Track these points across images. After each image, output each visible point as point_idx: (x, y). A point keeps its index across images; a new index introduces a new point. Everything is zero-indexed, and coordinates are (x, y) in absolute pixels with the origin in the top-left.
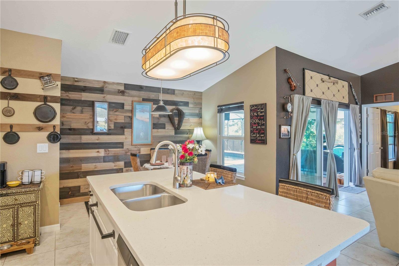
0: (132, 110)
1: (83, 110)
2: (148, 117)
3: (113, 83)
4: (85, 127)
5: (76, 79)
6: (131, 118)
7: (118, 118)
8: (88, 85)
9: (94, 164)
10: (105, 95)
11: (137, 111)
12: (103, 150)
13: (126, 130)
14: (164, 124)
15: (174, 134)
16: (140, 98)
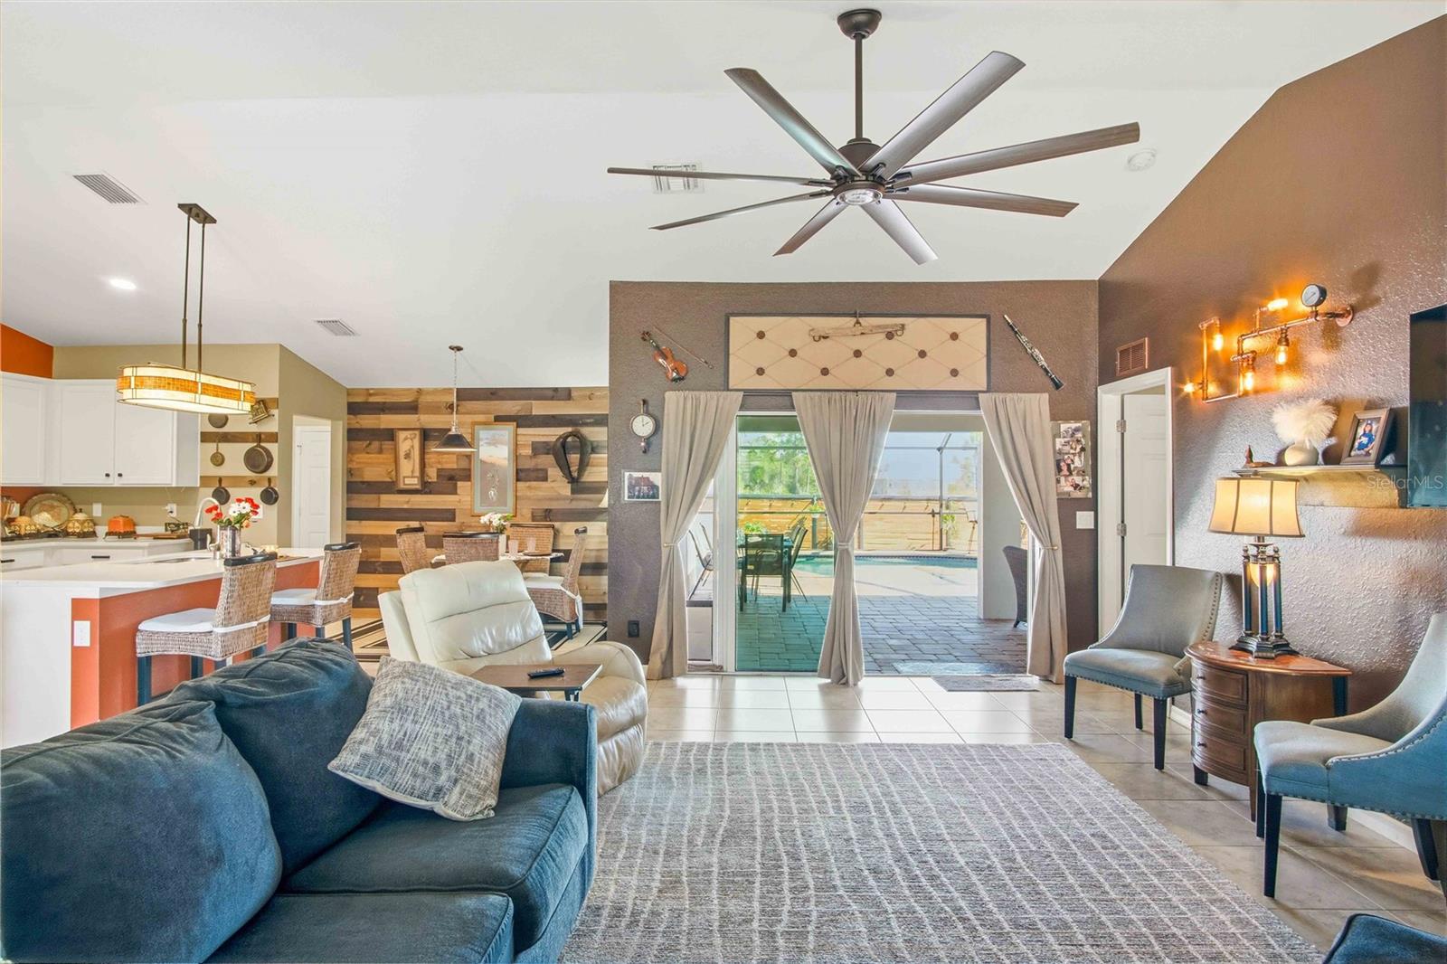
0: (472, 441)
1: (381, 447)
2: (507, 456)
3: (435, 392)
4: (388, 479)
5: (371, 391)
6: (470, 458)
7: (445, 460)
8: (392, 399)
10: (418, 416)
11: (481, 443)
13: (459, 484)
14: (546, 471)
15: (570, 494)
16: (490, 415)
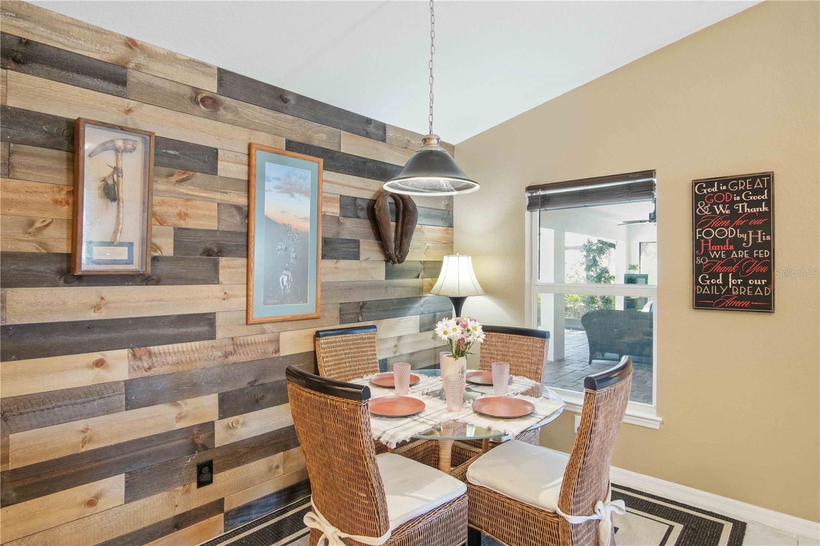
0: (249, 182)
1: (15, 159)
2: (308, 215)
3: (171, 59)
4: (28, 247)
6: (246, 214)
7: (190, 211)
8: (39, 35)
9: (80, 424)
10: (133, 104)
11: (268, 185)
12: (125, 352)
13: (223, 261)
14: (356, 243)
15: (384, 279)
16: (280, 138)
